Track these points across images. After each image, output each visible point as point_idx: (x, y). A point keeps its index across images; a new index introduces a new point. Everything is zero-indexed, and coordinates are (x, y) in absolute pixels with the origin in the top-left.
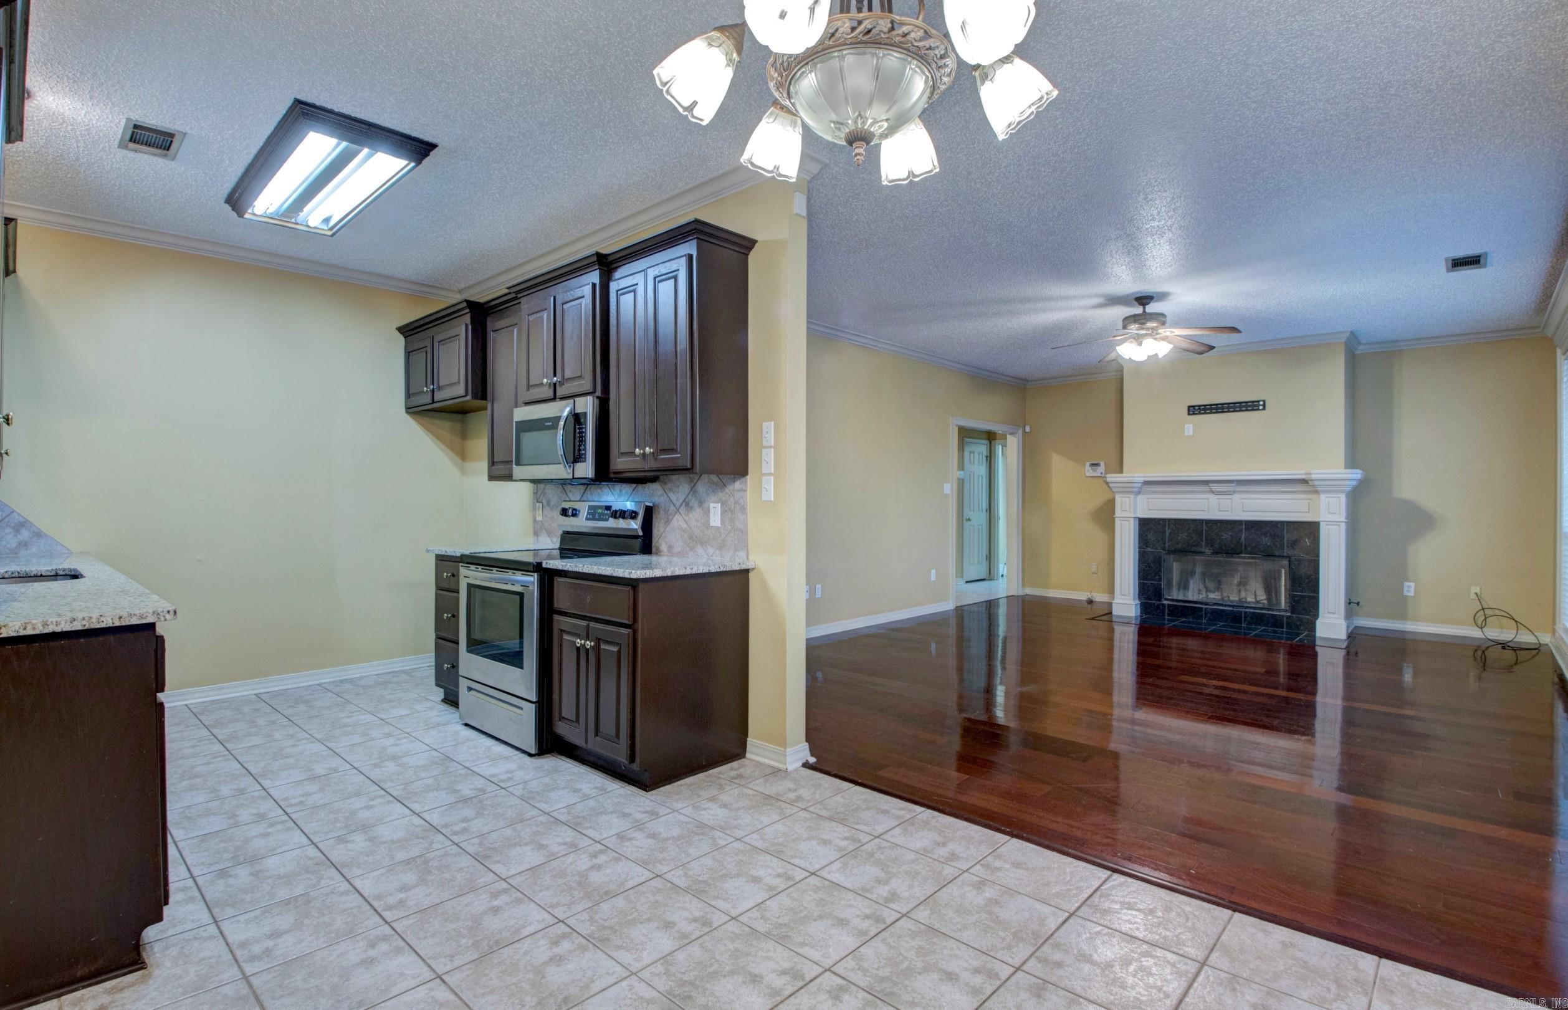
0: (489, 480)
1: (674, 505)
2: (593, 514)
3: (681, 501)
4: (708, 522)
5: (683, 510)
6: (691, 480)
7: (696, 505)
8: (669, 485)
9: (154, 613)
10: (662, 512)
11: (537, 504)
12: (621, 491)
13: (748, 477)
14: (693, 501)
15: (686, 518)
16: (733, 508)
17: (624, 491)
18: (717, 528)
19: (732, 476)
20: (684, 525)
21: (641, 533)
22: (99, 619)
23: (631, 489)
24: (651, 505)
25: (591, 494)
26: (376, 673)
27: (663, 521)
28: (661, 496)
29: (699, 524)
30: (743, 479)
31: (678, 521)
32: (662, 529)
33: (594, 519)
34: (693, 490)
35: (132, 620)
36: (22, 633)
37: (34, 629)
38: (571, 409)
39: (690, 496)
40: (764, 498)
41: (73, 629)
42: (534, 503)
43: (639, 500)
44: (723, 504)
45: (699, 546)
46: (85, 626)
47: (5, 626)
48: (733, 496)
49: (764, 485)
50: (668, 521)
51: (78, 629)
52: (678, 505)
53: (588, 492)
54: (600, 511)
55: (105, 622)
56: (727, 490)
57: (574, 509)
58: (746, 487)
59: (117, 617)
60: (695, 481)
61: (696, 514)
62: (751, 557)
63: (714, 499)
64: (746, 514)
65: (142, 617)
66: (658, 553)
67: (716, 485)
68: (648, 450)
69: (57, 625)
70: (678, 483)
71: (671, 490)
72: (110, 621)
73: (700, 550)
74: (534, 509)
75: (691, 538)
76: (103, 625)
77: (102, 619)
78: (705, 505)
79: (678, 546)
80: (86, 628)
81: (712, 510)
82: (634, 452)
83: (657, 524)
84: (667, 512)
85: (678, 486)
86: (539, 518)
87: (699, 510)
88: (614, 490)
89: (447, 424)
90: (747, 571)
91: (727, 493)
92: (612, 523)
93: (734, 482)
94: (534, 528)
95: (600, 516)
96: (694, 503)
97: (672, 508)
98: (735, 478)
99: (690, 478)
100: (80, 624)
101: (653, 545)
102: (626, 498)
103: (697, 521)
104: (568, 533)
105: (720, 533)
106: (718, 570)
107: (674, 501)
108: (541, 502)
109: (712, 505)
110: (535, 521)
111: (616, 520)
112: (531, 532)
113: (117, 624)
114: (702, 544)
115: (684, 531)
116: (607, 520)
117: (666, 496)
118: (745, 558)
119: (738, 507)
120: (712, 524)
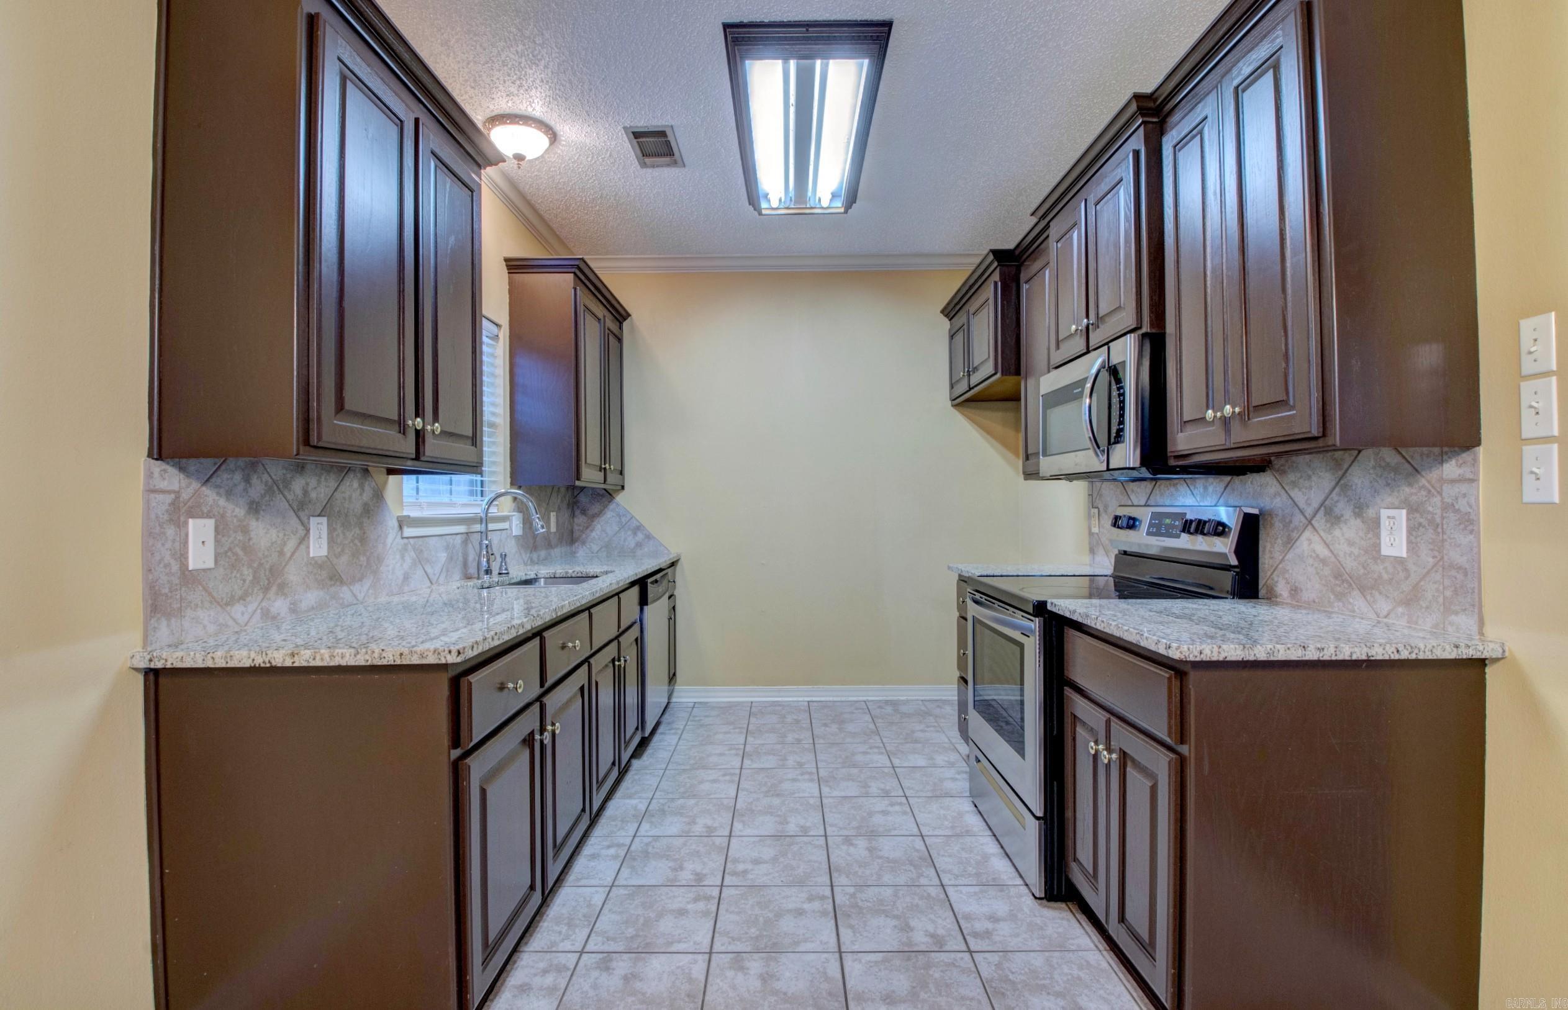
0: (1026, 479)
1: (1302, 512)
2: (1158, 528)
3: (1315, 505)
4: (1377, 547)
5: (1320, 521)
6: (1338, 464)
7: (1348, 513)
8: (1292, 477)
9: (435, 651)
10: (1278, 525)
11: (1093, 510)
12: (1205, 488)
13: (1481, 450)
14: (1341, 505)
15: (1328, 538)
16: (1438, 520)
17: (1211, 489)
18: (1399, 561)
19: (1436, 450)
20: (1322, 551)
21: (1234, 561)
22: (381, 654)
23: (1223, 485)
24: (1255, 511)
25: (1162, 495)
26: (923, 698)
27: (1279, 541)
28: (1277, 494)
29: (1356, 551)
30: (1466, 456)
31: (1310, 544)
32: (1278, 556)
33: (1158, 534)
34: (1341, 483)
35: (412, 659)
36: (313, 664)
37: (322, 659)
38: (1104, 362)
39: (1334, 495)
40: (1531, 494)
41: (357, 664)
42: (1089, 507)
43: (1237, 504)
44: (1413, 509)
45: (1356, 593)
46: (367, 661)
47: (297, 654)
48: (1440, 493)
49: (1529, 464)
50: (1290, 543)
51: (361, 664)
52: (1309, 512)
53: (1157, 491)
54: (1168, 521)
55: (387, 658)
56: (1423, 481)
57: (1130, 518)
58: (1477, 473)
59: (399, 653)
60: (1346, 466)
61: (1351, 530)
62: (1490, 631)
63: (1389, 500)
64: (1474, 532)
65: (422, 656)
66: (1271, 598)
67: (1396, 470)
68: (1228, 409)
69: (342, 658)
70: (1310, 473)
71: (1294, 484)
72: (392, 658)
73: (1358, 601)
74: (1089, 517)
75: (1338, 576)
76: (385, 662)
77: (384, 654)
78: (1371, 512)
79: (1312, 590)
80: (368, 664)
81: (1385, 523)
82: (1204, 418)
83: (1268, 546)
84: (1287, 524)
85: (1309, 477)
86: (1095, 530)
87: (1356, 523)
88: (1195, 487)
89: (999, 415)
90: (1481, 664)
91: (1423, 487)
92: (1186, 542)
93: (1442, 462)
94: (1090, 543)
95: (1167, 531)
96: (1343, 508)
97: (1298, 519)
98: (1442, 454)
99: (1335, 460)
100: (362, 658)
101: (1261, 583)
102: (1215, 498)
103: (1351, 543)
104: (1125, 553)
105: (1406, 570)
106: (1396, 657)
107: (1302, 505)
108: (1097, 508)
109: (1385, 513)
110: (1091, 534)
111: (1192, 537)
112: (1087, 547)
113: (398, 662)
114: (1362, 590)
115: (1324, 562)
116: (1178, 537)
117: (1284, 496)
118: (1475, 629)
119: (1452, 517)
120: (1386, 551)
